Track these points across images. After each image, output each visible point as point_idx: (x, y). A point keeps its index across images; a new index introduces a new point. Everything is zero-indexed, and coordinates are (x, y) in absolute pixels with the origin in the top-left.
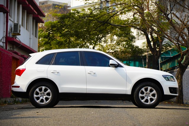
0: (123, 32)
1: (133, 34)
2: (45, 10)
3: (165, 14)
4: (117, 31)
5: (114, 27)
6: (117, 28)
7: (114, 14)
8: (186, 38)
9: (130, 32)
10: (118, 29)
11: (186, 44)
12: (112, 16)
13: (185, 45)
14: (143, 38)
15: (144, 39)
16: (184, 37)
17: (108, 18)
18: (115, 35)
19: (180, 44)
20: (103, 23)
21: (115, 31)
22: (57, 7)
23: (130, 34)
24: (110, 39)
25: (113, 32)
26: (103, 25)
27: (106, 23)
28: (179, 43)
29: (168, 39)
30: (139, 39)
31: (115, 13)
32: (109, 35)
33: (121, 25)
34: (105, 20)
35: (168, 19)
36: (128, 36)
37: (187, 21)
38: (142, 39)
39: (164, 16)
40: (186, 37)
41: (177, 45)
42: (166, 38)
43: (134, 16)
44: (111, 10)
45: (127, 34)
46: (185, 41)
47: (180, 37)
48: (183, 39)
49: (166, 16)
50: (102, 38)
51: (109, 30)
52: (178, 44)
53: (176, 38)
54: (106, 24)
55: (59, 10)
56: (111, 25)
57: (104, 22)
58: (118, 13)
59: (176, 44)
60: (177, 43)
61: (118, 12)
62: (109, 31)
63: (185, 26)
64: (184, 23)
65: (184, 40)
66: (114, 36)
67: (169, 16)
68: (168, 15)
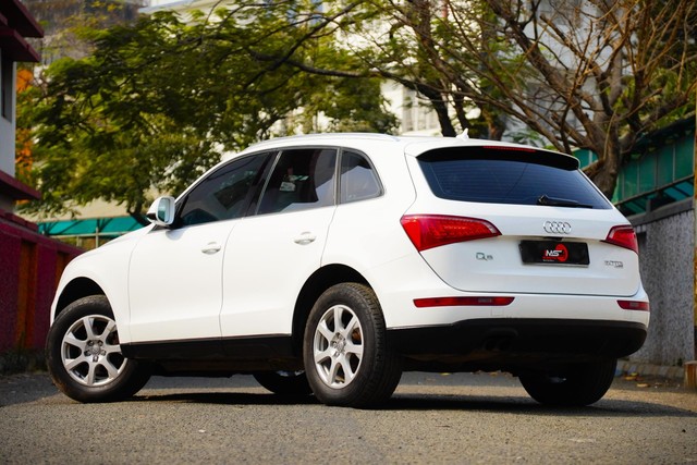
0: (352, 100)
1: (389, 108)
2: (56, 20)
3: (512, 22)
4: (328, 94)
5: (316, 80)
6: (330, 82)
7: (316, 29)
8: (591, 118)
9: (377, 102)
10: (332, 86)
11: (595, 140)
12: (308, 36)
13: (590, 144)
14: (428, 124)
15: (432, 127)
16: (584, 111)
17: (291, 42)
18: (321, 110)
19: (570, 139)
20: (272, 62)
21: (319, 95)
22: (97, 8)
23: (377, 106)
24: (301, 126)
25: (313, 98)
26: (273, 69)
27: (283, 62)
28: (566, 135)
29: (523, 119)
30: (411, 129)
31: (319, 24)
32: (300, 110)
33: (345, 72)
34: (280, 50)
35: (524, 41)
36: (371, 114)
37: (596, 49)
38: (425, 128)
39: (510, 29)
40: (591, 114)
41: (561, 143)
42: (517, 114)
43: (391, 37)
44: (302, 12)
45: (367, 107)
46: (590, 127)
47: (570, 111)
48: (583, 118)
49: (515, 31)
50: (271, 122)
51: (296, 90)
52: (564, 139)
53: (554, 118)
54: (283, 67)
55: (105, 18)
56: (303, 69)
57: (275, 57)
58: (332, 25)
59: (557, 138)
60: (559, 135)
61: (329, 20)
62: (299, 98)
63: (591, 67)
64: (583, 58)
65: (587, 124)
66: (316, 115)
67: (529, 31)
68: (523, 25)
